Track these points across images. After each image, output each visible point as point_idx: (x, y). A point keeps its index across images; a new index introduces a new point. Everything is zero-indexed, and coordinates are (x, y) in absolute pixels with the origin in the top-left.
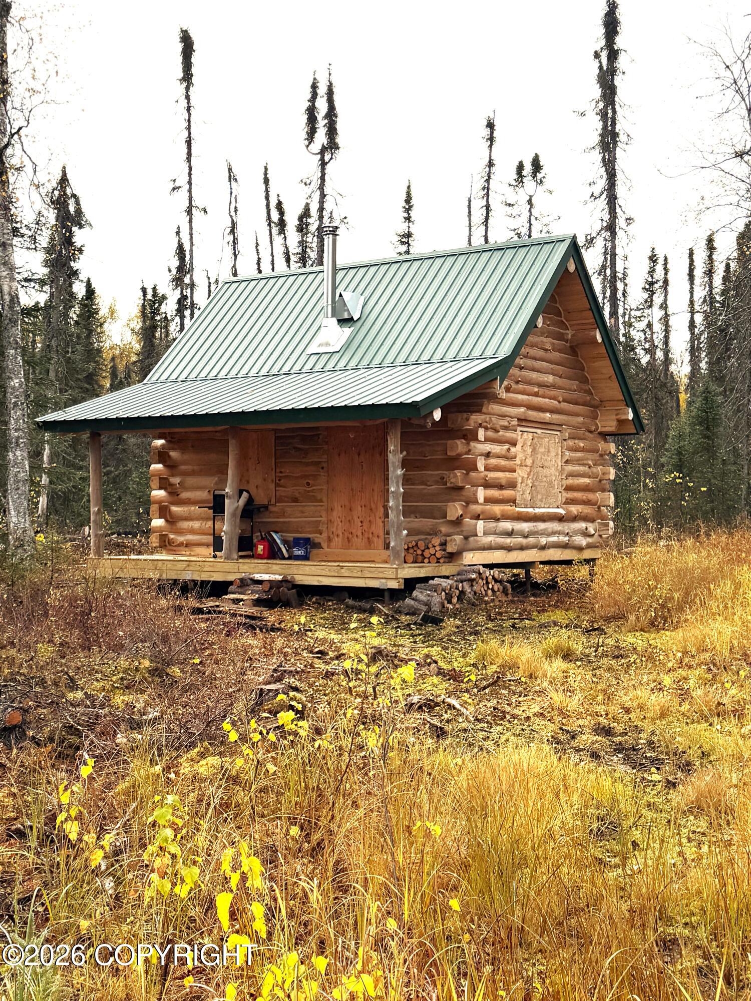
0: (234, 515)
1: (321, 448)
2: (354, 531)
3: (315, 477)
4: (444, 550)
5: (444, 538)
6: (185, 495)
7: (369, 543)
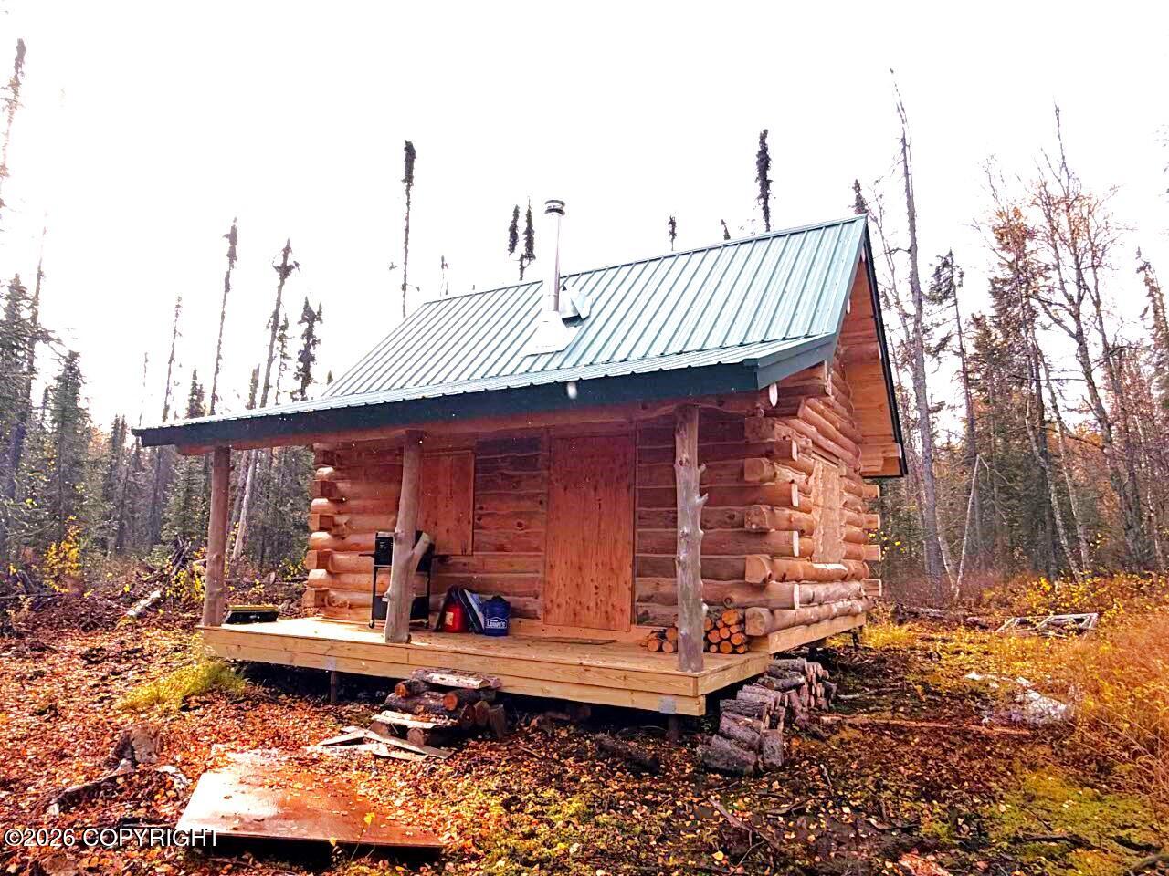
0: (406, 569)
1: (539, 475)
2: (584, 600)
3: (531, 515)
4: (743, 632)
5: (741, 611)
6: (352, 539)
7: (608, 621)
